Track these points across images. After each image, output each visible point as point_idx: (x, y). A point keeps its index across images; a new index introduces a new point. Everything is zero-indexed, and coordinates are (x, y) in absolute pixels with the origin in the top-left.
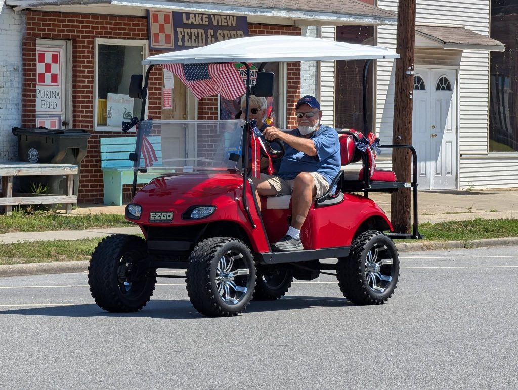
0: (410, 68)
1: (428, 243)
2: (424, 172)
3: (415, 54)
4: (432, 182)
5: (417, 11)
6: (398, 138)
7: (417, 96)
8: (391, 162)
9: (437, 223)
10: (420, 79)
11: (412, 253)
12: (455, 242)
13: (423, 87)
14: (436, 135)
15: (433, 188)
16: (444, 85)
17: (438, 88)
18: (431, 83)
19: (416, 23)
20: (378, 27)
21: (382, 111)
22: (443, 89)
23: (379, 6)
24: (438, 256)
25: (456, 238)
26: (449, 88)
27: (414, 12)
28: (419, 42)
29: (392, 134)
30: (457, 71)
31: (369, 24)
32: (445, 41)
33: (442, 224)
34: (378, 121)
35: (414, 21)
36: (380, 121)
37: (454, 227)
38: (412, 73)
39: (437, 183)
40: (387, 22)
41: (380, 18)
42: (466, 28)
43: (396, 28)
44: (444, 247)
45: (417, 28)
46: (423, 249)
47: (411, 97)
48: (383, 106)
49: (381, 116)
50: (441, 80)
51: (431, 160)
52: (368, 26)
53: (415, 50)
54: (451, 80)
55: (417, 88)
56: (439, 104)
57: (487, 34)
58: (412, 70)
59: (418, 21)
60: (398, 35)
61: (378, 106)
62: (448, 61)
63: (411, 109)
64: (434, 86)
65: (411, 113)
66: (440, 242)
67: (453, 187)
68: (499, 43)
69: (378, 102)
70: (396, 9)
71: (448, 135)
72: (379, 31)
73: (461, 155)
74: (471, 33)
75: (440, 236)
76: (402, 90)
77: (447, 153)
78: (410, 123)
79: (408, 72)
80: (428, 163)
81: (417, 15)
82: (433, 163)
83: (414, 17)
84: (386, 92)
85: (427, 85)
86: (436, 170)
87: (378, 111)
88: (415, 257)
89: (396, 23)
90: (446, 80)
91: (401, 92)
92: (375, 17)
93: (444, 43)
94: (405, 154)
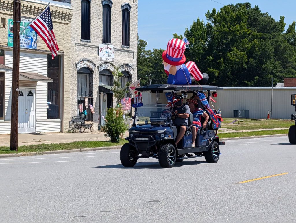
0: (17, 88)
1: (24, 153)
2: (23, 127)
3: (19, 83)
4: (26, 130)
5: (20, 67)
6: (13, 114)
7: (20, 98)
8: (10, 123)
9: (28, 146)
10: (21, 92)
11: (18, 157)
12: (34, 153)
13: (22, 95)
14: (28, 113)
15: (26, 132)
16: (30, 94)
17: (28, 95)
18: (25, 93)
19: (20, 71)
20: (6, 73)
21: (7, 104)
22: (30, 96)
23: (6, 65)
24: (28, 158)
25: (35, 151)
26: (32, 95)
27: (19, 67)
28: (21, 78)
29: (11, 113)
30: (35, 89)
31: (2, 72)
32: (31, 78)
33: (30, 146)
34: (6, 108)
35: (19, 71)
36: (7, 108)
37: (34, 147)
38: (18, 90)
39: (28, 131)
40: (9, 71)
41: (6, 69)
42: (39, 73)
43: (12, 73)
44: (30, 155)
45: (20, 73)
46: (22, 156)
47: (18, 99)
48: (8, 102)
49: (7, 106)
50: (29, 93)
51: (26, 122)
52: (2, 73)
53: (19, 81)
54: (33, 92)
55: (20, 95)
56: (28, 101)
57: (46, 75)
58: (18, 89)
59: (21, 70)
60: (13, 75)
61: (6, 102)
62: (32, 85)
63: (18, 104)
64: (27, 95)
65: (18, 105)
66: (29, 153)
67: (34, 132)
68: (51, 79)
69: (6, 100)
70: (12, 66)
71: (32, 113)
72: (6, 74)
73: (37, 120)
74: (40, 75)
75: (29, 151)
76: (14, 96)
77: (32, 119)
78: (18, 109)
79: (17, 90)
80: (25, 123)
81: (20, 68)
82: (26, 123)
83: (19, 69)
84: (9, 97)
85: (24, 94)
86: (27, 126)
87: (6, 104)
88: (19, 159)
89: (12, 71)
90: (31, 92)
91: (14, 97)
92: (4, 69)
93: (30, 79)
94: (16, 120)
